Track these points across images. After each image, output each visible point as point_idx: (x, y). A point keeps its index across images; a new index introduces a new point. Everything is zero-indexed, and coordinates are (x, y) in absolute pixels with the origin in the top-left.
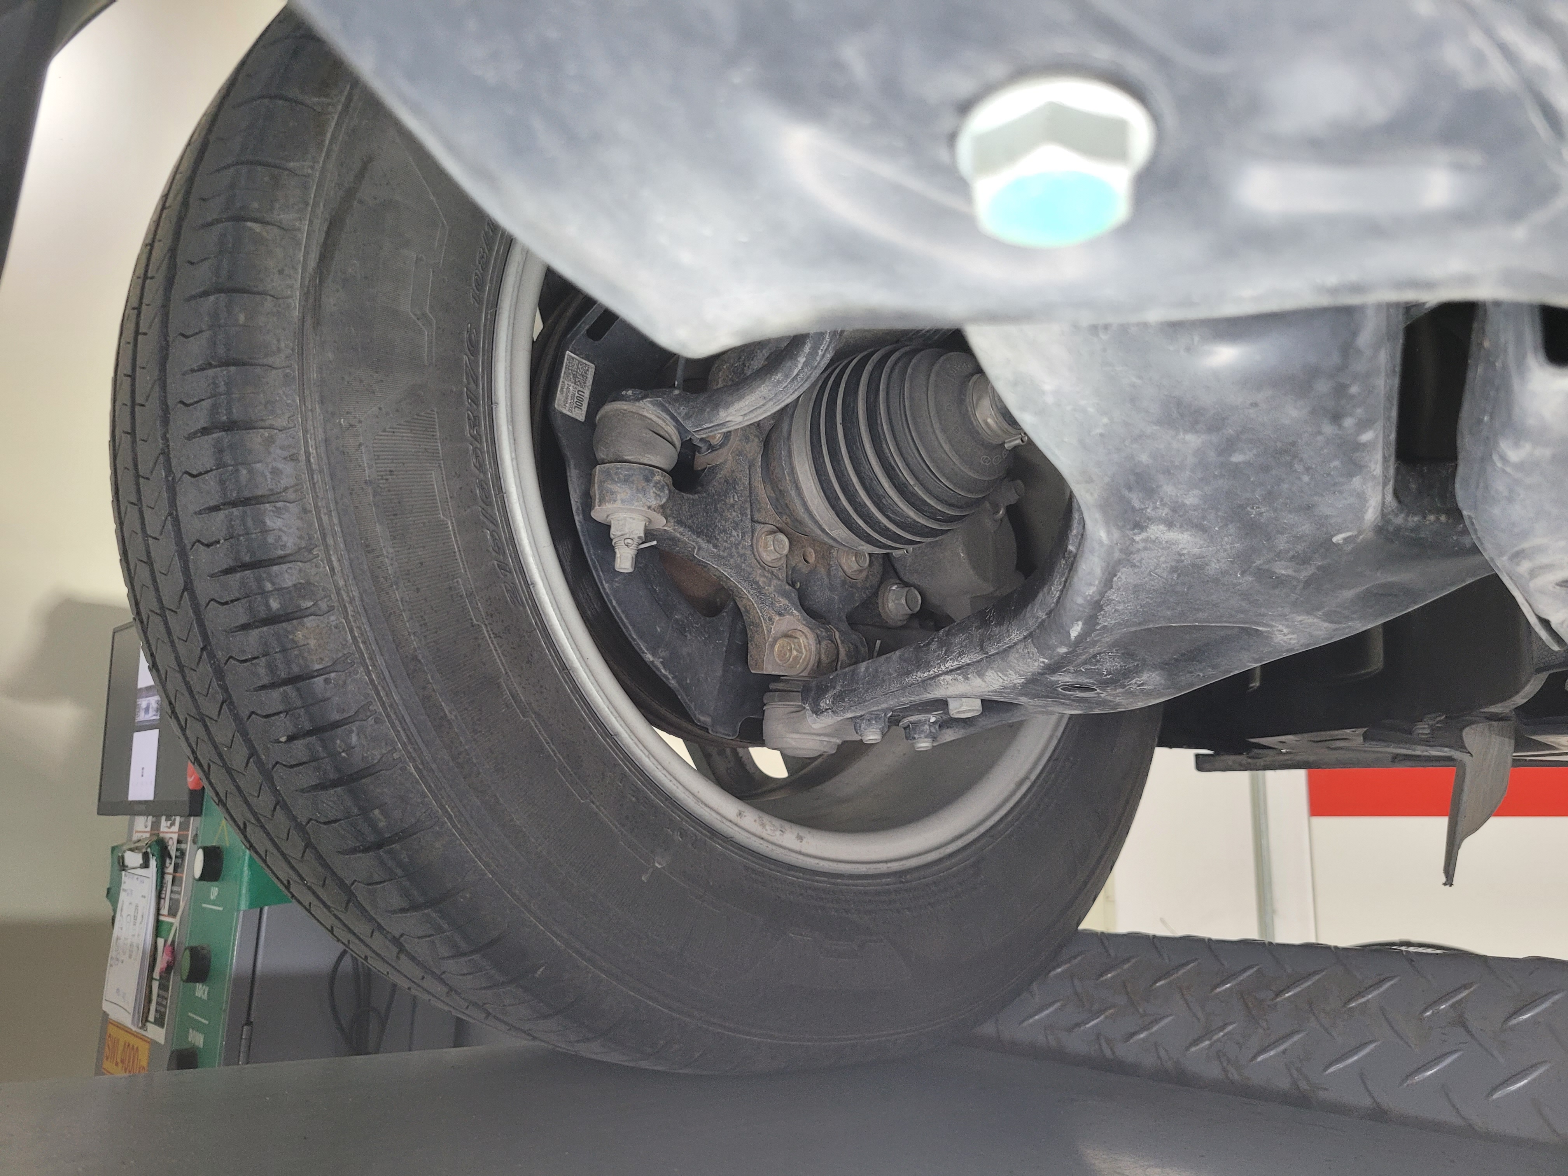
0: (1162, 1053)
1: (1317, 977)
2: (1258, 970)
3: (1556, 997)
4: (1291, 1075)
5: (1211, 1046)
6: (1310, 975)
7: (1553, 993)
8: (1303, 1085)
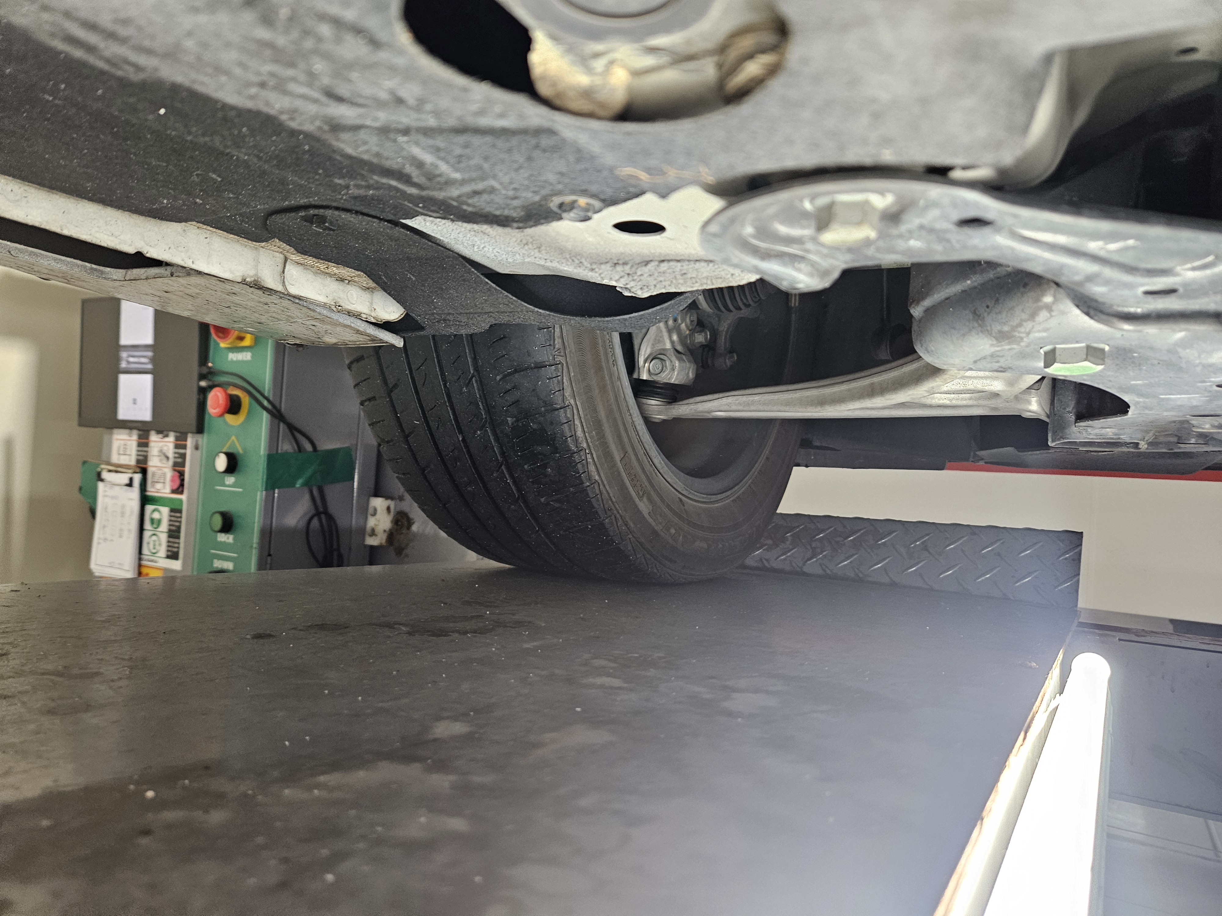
0: (794, 564)
1: (862, 532)
2: (835, 529)
3: (964, 539)
4: (855, 571)
5: (816, 561)
6: (861, 530)
7: (963, 537)
8: (860, 575)
